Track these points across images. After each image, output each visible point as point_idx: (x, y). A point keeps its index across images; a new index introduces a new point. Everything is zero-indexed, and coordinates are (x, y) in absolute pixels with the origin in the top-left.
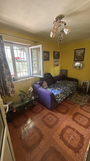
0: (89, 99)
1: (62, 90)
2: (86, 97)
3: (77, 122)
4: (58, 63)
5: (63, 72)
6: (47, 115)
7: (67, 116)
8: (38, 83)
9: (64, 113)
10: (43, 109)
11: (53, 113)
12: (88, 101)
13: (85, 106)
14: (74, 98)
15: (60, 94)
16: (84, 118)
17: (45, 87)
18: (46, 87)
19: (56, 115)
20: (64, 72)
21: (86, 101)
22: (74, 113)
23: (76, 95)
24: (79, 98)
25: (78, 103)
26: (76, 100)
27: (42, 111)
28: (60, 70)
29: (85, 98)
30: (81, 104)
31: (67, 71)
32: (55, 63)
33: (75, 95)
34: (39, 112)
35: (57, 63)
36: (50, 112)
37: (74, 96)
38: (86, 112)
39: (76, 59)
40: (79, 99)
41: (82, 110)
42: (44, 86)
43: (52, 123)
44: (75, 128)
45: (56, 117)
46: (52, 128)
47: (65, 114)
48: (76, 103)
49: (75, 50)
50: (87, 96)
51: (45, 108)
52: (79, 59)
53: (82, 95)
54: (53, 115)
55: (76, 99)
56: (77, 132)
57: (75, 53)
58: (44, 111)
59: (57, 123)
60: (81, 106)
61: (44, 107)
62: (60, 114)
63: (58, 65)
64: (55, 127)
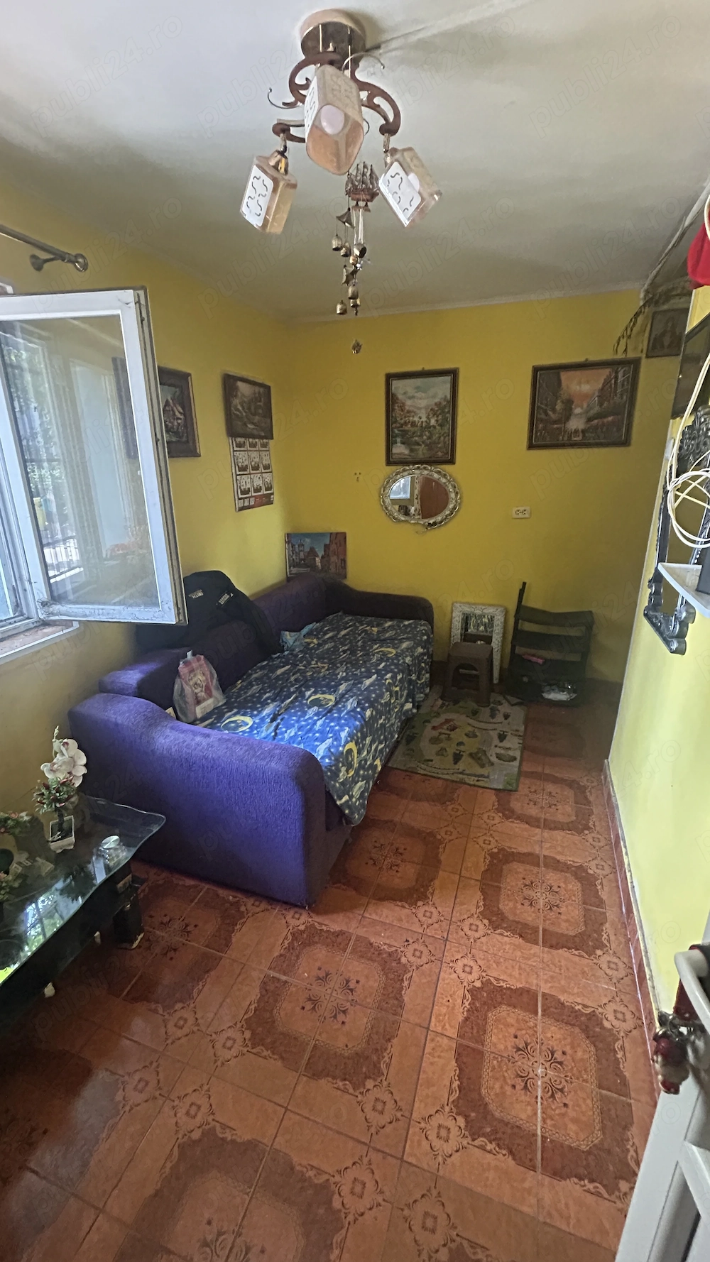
0: (522, 728)
1: (351, 703)
2: (500, 718)
3: (525, 932)
4: (268, 477)
5: (312, 552)
6: (286, 961)
7: (446, 910)
8: (133, 677)
9: (415, 894)
10: (231, 919)
11: (334, 923)
12: (524, 748)
13: (525, 786)
14: (434, 741)
15: (352, 745)
16: (552, 878)
17: (199, 711)
18: (209, 704)
19: (361, 932)
20: (321, 553)
21: (513, 744)
22: (476, 862)
23: (438, 715)
24: (465, 739)
25: (472, 780)
26: (451, 758)
27: (223, 940)
28: (290, 539)
29: (500, 728)
30: (497, 778)
31: (339, 540)
32: (245, 482)
33: (436, 722)
34: (204, 967)
35: (258, 482)
36: (301, 920)
37: (429, 732)
38: (546, 834)
39: (400, 449)
40: (471, 746)
41: (517, 827)
42: (190, 699)
43: (360, 1021)
44: (533, 983)
45: (367, 951)
46: (375, 1072)
47: (423, 897)
48: (462, 782)
49: (390, 377)
50: (504, 708)
51: (249, 904)
52: (422, 452)
53: (475, 713)
54: (337, 941)
55: (452, 749)
56: (559, 1012)
57: (391, 399)
58: (243, 936)
59: (401, 1005)
60: (504, 794)
61: (230, 896)
62: (388, 913)
63: (267, 500)
64: (395, 1046)
